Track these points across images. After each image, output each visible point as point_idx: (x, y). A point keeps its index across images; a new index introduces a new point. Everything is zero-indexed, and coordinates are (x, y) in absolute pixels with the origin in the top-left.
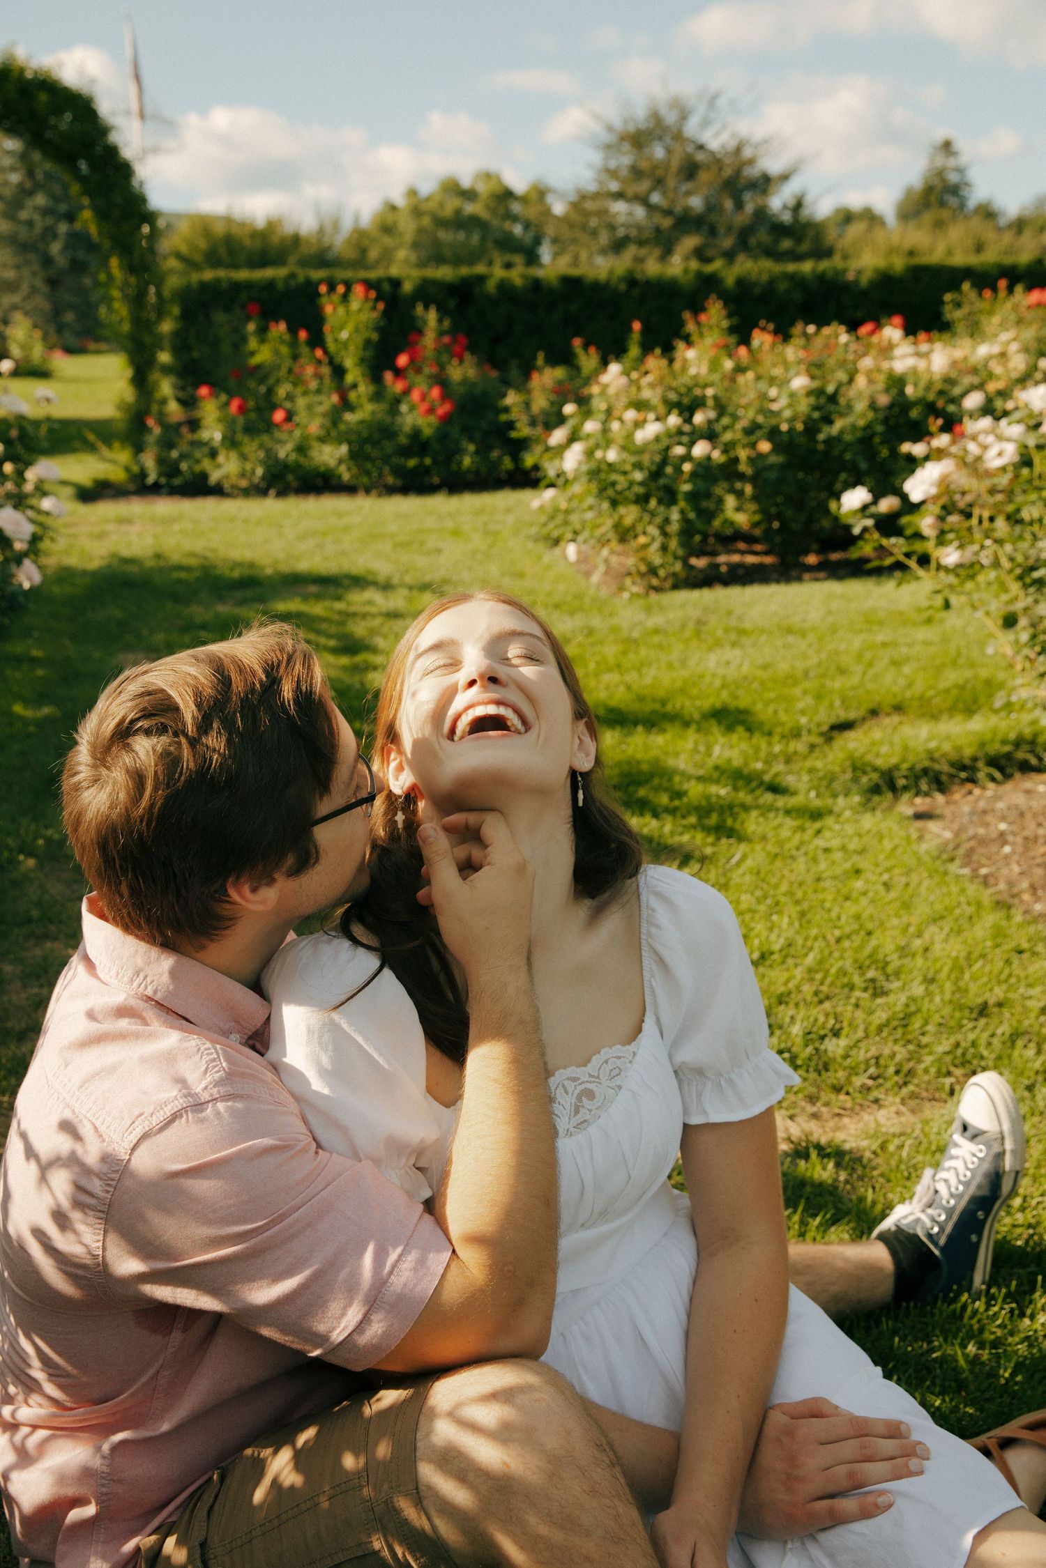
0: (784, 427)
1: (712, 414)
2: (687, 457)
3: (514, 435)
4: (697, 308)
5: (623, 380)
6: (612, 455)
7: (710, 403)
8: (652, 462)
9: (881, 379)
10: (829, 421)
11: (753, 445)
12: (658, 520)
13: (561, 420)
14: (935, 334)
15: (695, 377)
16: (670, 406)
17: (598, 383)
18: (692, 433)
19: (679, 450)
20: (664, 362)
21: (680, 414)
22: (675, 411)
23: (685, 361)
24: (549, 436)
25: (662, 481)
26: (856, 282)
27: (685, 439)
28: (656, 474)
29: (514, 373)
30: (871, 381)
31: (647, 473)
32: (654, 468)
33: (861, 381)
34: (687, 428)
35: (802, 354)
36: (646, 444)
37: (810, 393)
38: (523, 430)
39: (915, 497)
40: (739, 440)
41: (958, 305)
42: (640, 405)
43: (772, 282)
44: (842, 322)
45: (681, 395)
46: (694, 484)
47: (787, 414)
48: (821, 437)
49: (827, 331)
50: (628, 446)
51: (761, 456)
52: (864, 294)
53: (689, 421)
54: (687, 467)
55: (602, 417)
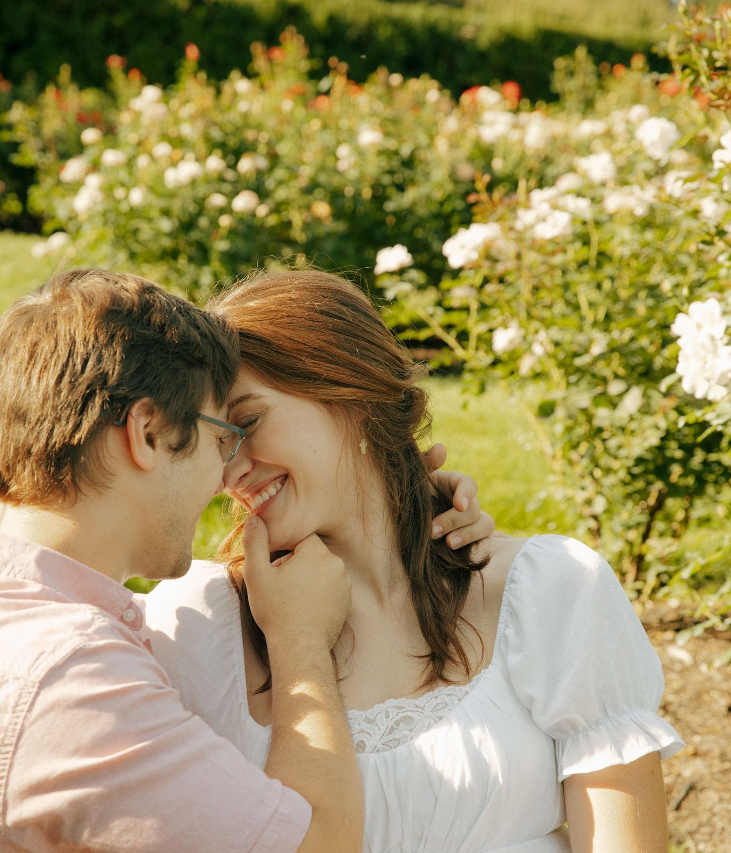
0: (349, 191)
1: (262, 163)
2: (226, 210)
3: (17, 159)
4: (272, 40)
5: (160, 110)
6: (137, 197)
7: (262, 148)
8: (184, 210)
9: (466, 148)
10: (401, 188)
11: (308, 207)
12: (187, 280)
13: (80, 148)
14: (541, 104)
15: (246, 116)
16: (214, 145)
17: (128, 109)
18: (235, 183)
19: (217, 200)
20: (210, 92)
21: (224, 157)
22: (218, 152)
23: (235, 95)
24: (62, 168)
25: (195, 235)
26: (473, 40)
27: (227, 188)
28: (188, 225)
29: (29, 86)
30: (453, 145)
31: (177, 223)
32: (186, 219)
33: (442, 145)
34: (230, 175)
35: (379, 106)
36: (179, 187)
37: (383, 152)
38: (29, 156)
39: (455, 261)
40: (294, 200)
41: (571, 74)
42: (179, 142)
43: (372, 26)
44: (434, 76)
45: (227, 134)
46: (233, 242)
47: (353, 174)
48: (390, 206)
49: (414, 84)
50: (156, 188)
51: (318, 220)
52: (482, 56)
53: (233, 166)
54: (225, 221)
55: (130, 150)
